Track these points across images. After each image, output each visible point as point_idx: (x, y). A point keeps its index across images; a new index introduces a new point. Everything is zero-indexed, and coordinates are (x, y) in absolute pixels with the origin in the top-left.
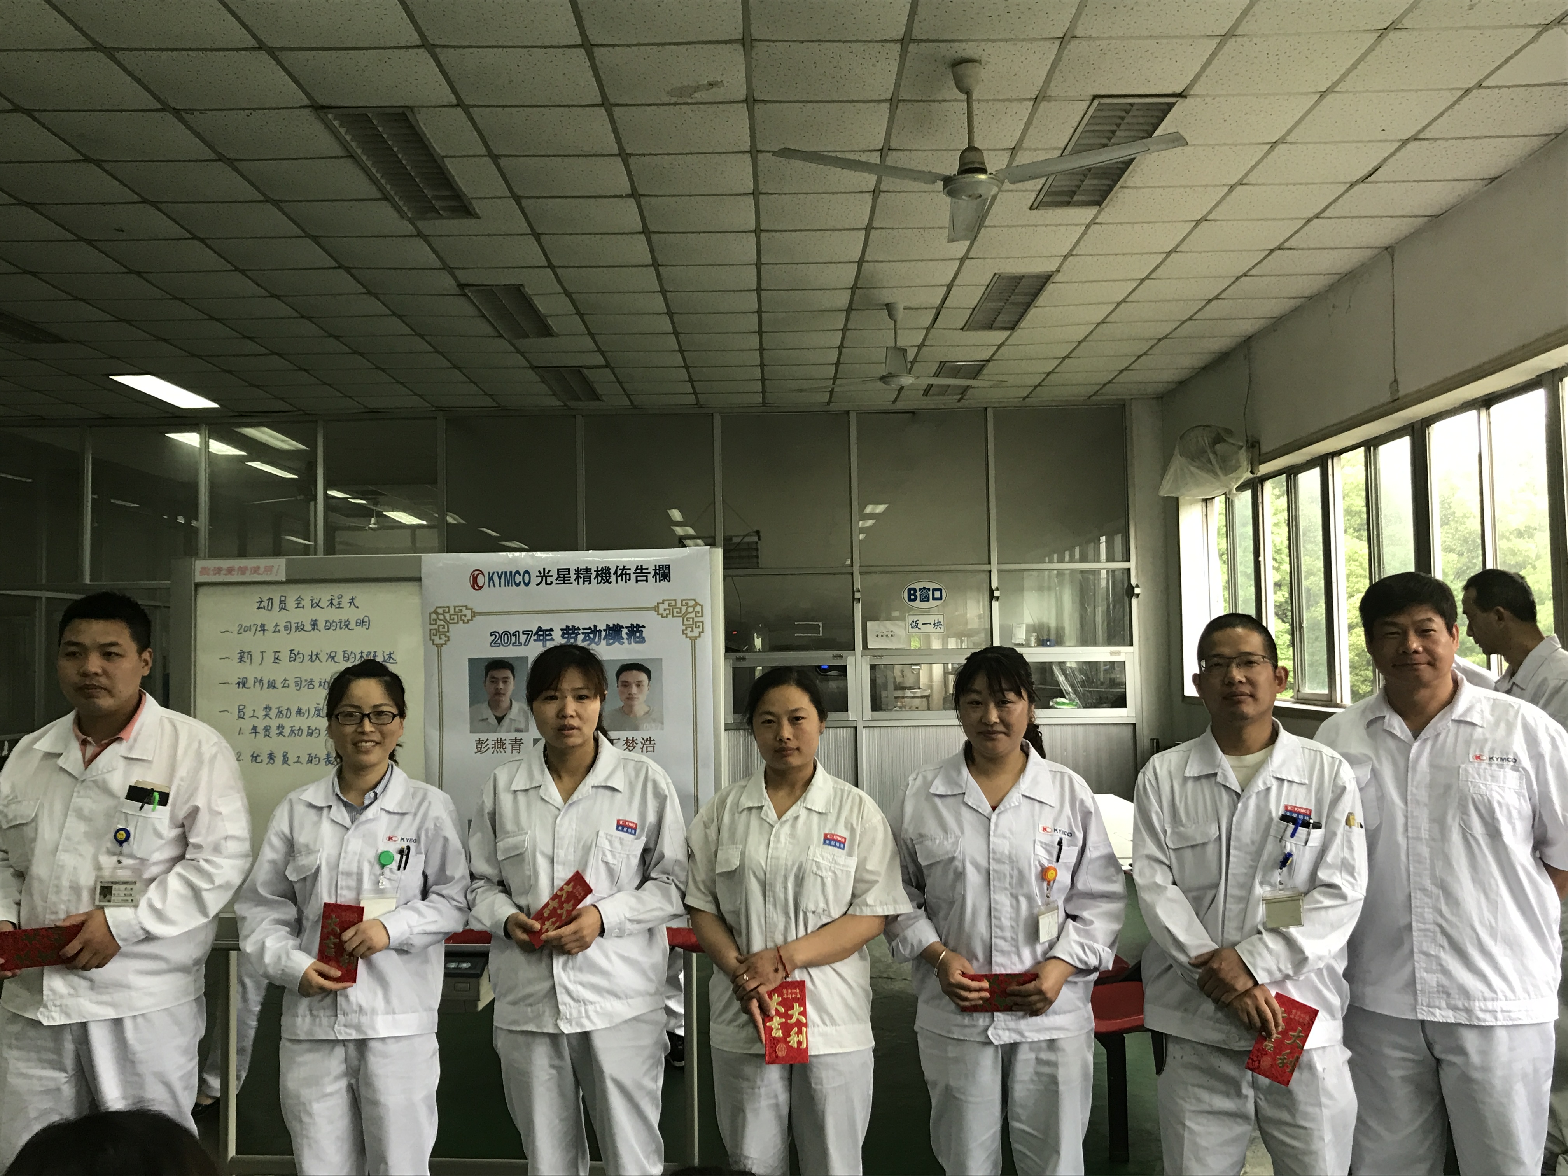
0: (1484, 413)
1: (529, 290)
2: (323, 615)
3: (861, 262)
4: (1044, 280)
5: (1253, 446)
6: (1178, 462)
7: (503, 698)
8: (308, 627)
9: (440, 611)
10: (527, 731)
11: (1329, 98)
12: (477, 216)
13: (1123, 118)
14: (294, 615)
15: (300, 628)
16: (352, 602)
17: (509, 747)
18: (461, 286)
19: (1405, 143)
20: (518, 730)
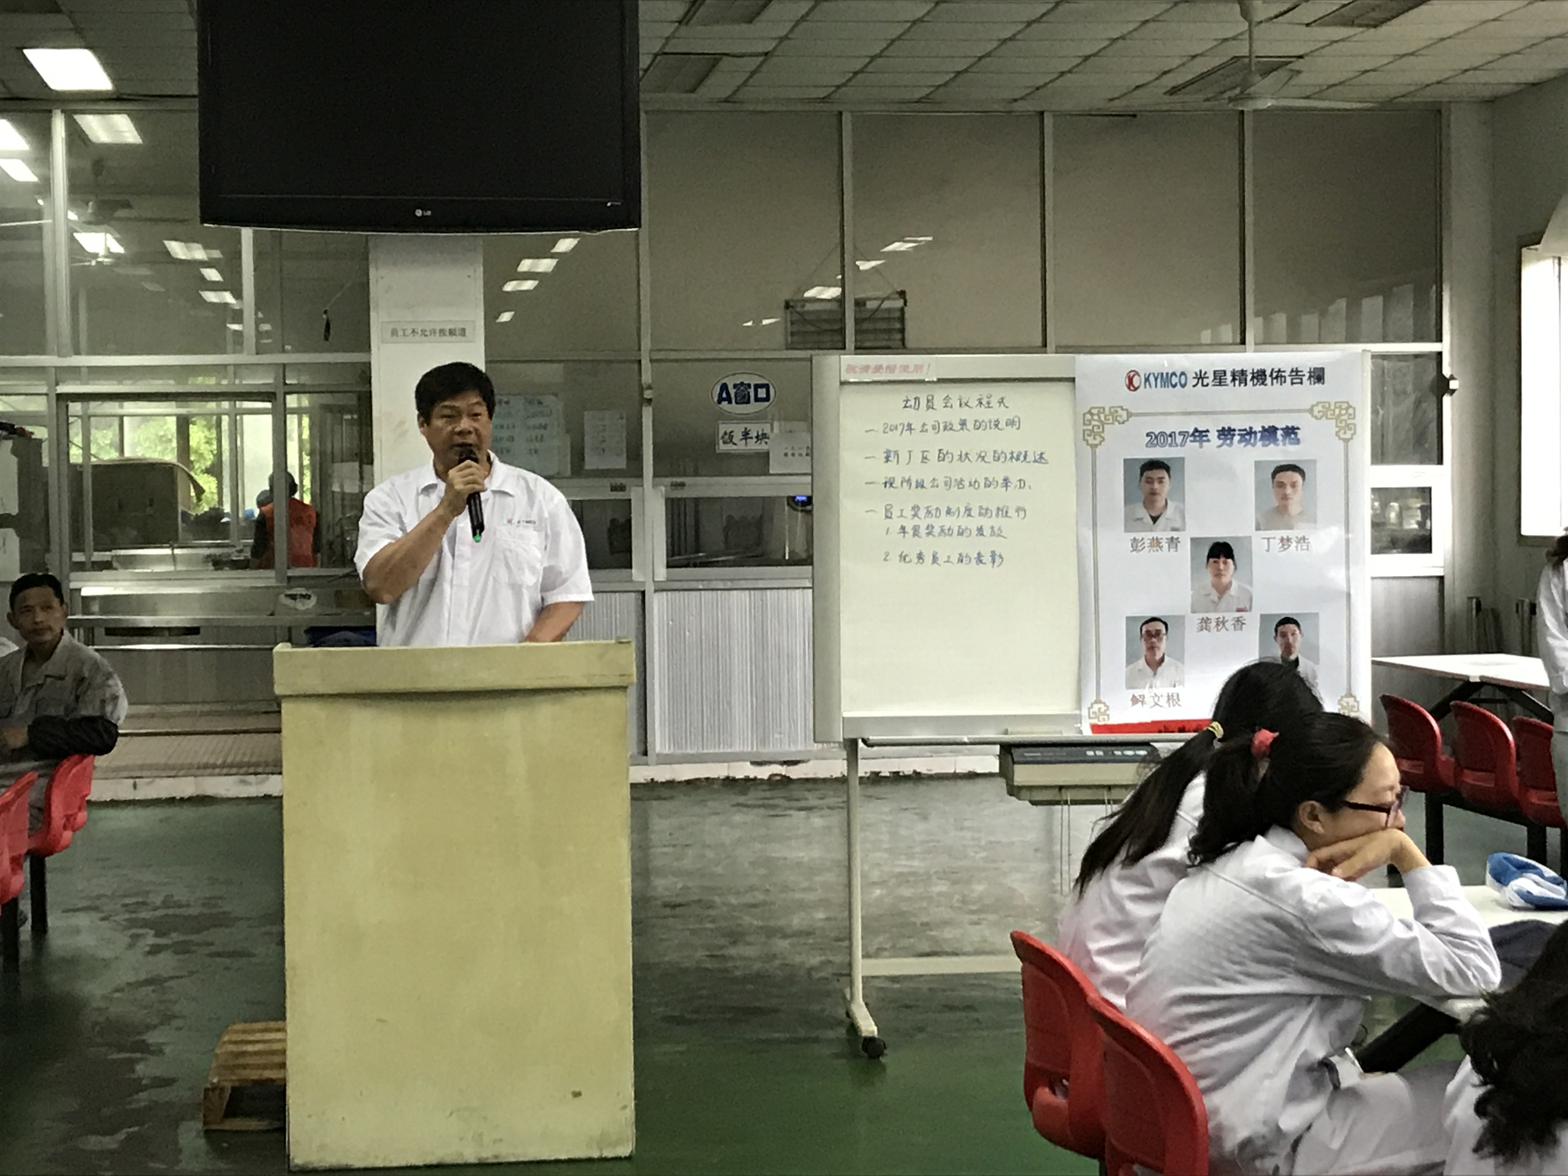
2: (971, 414)
7: (1158, 498)
8: (957, 427)
9: (1095, 411)
10: (1184, 530)
14: (941, 415)
15: (948, 427)
16: (1001, 401)
17: (1166, 546)
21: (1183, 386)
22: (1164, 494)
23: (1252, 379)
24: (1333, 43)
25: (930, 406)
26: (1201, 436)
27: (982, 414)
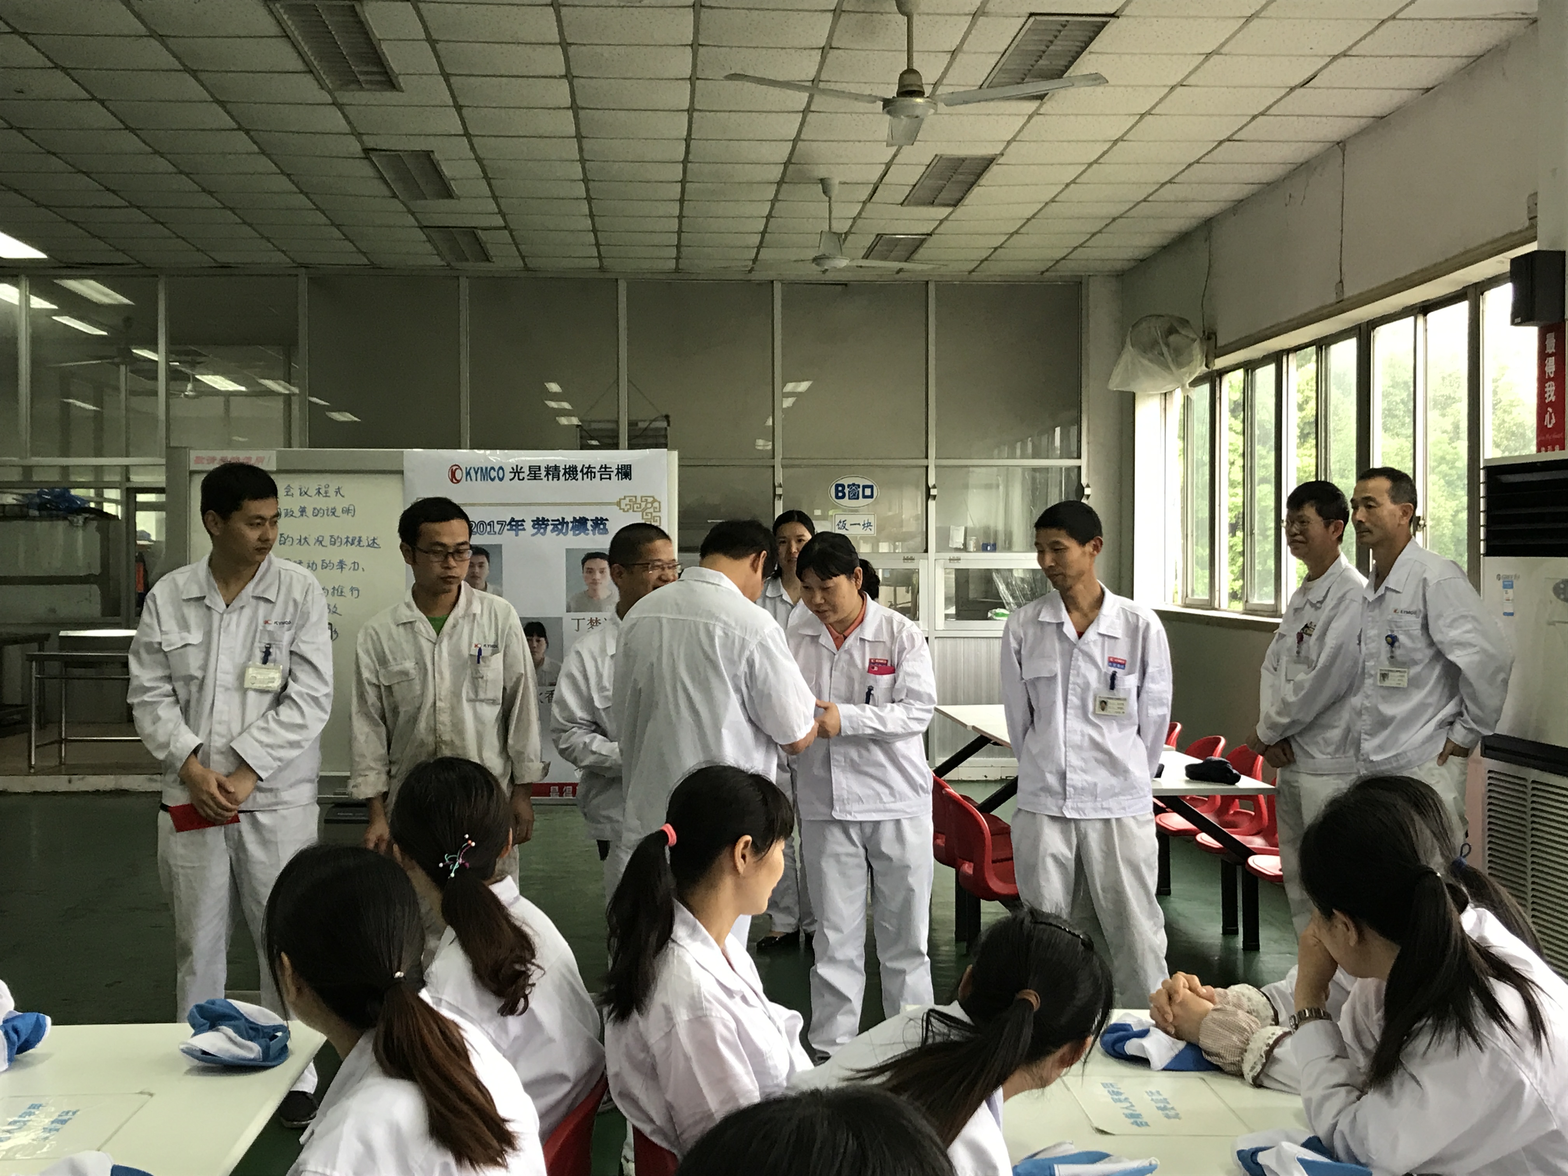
1: (437, 156)
2: (311, 503)
3: (795, 141)
4: (989, 162)
5: (1209, 338)
6: (1129, 352)
7: (479, 581)
8: (298, 514)
11: (1255, 23)
12: (401, 90)
13: (1060, 31)
15: (290, 514)
16: (338, 491)
18: (366, 151)
19: (1335, 58)
21: (501, 479)
22: (484, 577)
23: (565, 474)
24: (941, 221)
26: (517, 525)
27: (321, 503)
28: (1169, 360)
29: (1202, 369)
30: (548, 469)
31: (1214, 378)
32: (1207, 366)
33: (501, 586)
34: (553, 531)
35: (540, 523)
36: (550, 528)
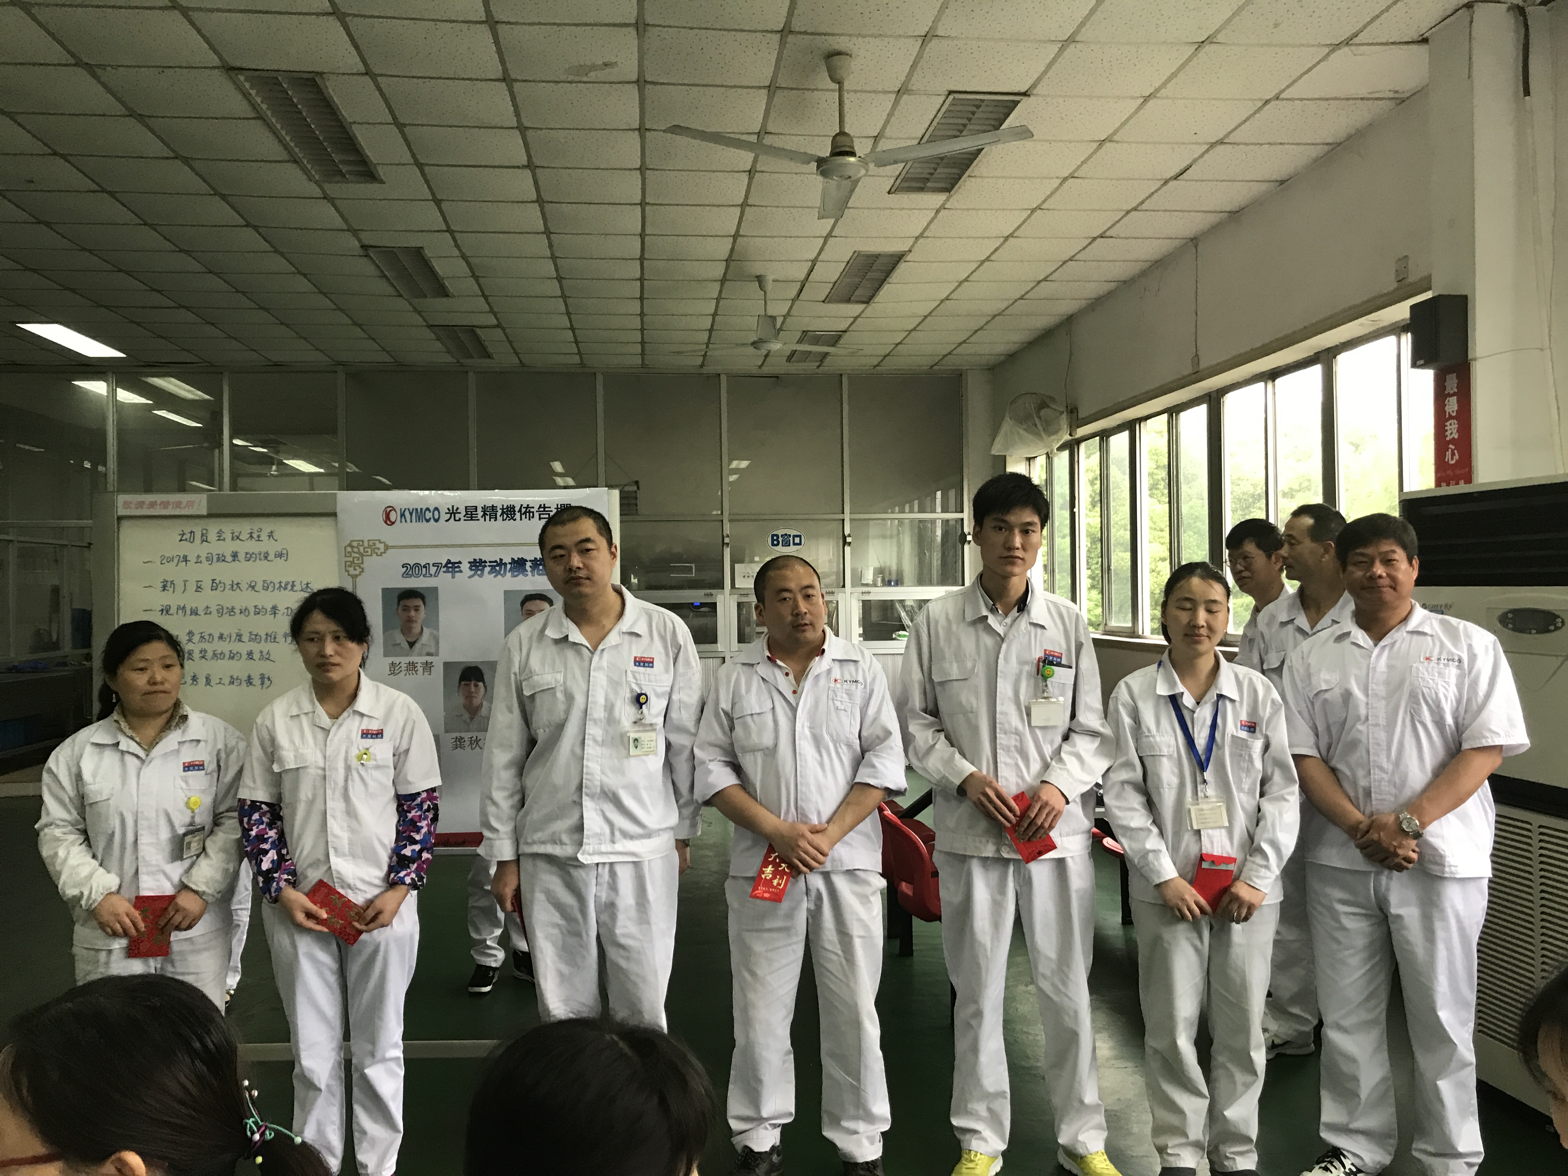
0: (1270, 385)
1: (428, 253)
2: (242, 548)
3: (736, 236)
4: (897, 258)
5: (1072, 412)
6: (1007, 425)
7: (415, 625)
8: (229, 558)
9: (355, 544)
10: (437, 654)
11: (1151, 103)
12: (382, 182)
13: (973, 113)
14: (215, 547)
15: (221, 559)
16: (271, 535)
17: (420, 670)
18: (363, 247)
19: (1213, 145)
20: (429, 654)
21: (437, 521)
22: (420, 621)
23: (502, 514)
24: (856, 318)
25: (205, 540)
26: (453, 567)
27: (253, 547)
28: (1040, 428)
29: (1067, 437)
30: (484, 509)
31: (1072, 446)
32: (1071, 435)
33: (437, 628)
34: (489, 573)
35: (477, 565)
36: (487, 569)
